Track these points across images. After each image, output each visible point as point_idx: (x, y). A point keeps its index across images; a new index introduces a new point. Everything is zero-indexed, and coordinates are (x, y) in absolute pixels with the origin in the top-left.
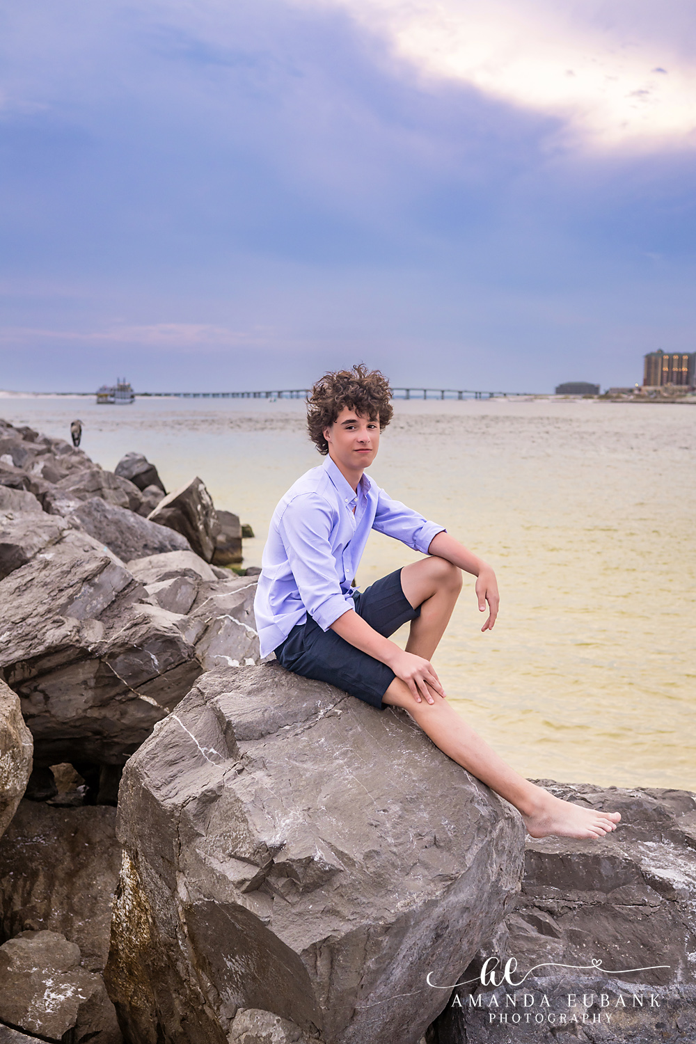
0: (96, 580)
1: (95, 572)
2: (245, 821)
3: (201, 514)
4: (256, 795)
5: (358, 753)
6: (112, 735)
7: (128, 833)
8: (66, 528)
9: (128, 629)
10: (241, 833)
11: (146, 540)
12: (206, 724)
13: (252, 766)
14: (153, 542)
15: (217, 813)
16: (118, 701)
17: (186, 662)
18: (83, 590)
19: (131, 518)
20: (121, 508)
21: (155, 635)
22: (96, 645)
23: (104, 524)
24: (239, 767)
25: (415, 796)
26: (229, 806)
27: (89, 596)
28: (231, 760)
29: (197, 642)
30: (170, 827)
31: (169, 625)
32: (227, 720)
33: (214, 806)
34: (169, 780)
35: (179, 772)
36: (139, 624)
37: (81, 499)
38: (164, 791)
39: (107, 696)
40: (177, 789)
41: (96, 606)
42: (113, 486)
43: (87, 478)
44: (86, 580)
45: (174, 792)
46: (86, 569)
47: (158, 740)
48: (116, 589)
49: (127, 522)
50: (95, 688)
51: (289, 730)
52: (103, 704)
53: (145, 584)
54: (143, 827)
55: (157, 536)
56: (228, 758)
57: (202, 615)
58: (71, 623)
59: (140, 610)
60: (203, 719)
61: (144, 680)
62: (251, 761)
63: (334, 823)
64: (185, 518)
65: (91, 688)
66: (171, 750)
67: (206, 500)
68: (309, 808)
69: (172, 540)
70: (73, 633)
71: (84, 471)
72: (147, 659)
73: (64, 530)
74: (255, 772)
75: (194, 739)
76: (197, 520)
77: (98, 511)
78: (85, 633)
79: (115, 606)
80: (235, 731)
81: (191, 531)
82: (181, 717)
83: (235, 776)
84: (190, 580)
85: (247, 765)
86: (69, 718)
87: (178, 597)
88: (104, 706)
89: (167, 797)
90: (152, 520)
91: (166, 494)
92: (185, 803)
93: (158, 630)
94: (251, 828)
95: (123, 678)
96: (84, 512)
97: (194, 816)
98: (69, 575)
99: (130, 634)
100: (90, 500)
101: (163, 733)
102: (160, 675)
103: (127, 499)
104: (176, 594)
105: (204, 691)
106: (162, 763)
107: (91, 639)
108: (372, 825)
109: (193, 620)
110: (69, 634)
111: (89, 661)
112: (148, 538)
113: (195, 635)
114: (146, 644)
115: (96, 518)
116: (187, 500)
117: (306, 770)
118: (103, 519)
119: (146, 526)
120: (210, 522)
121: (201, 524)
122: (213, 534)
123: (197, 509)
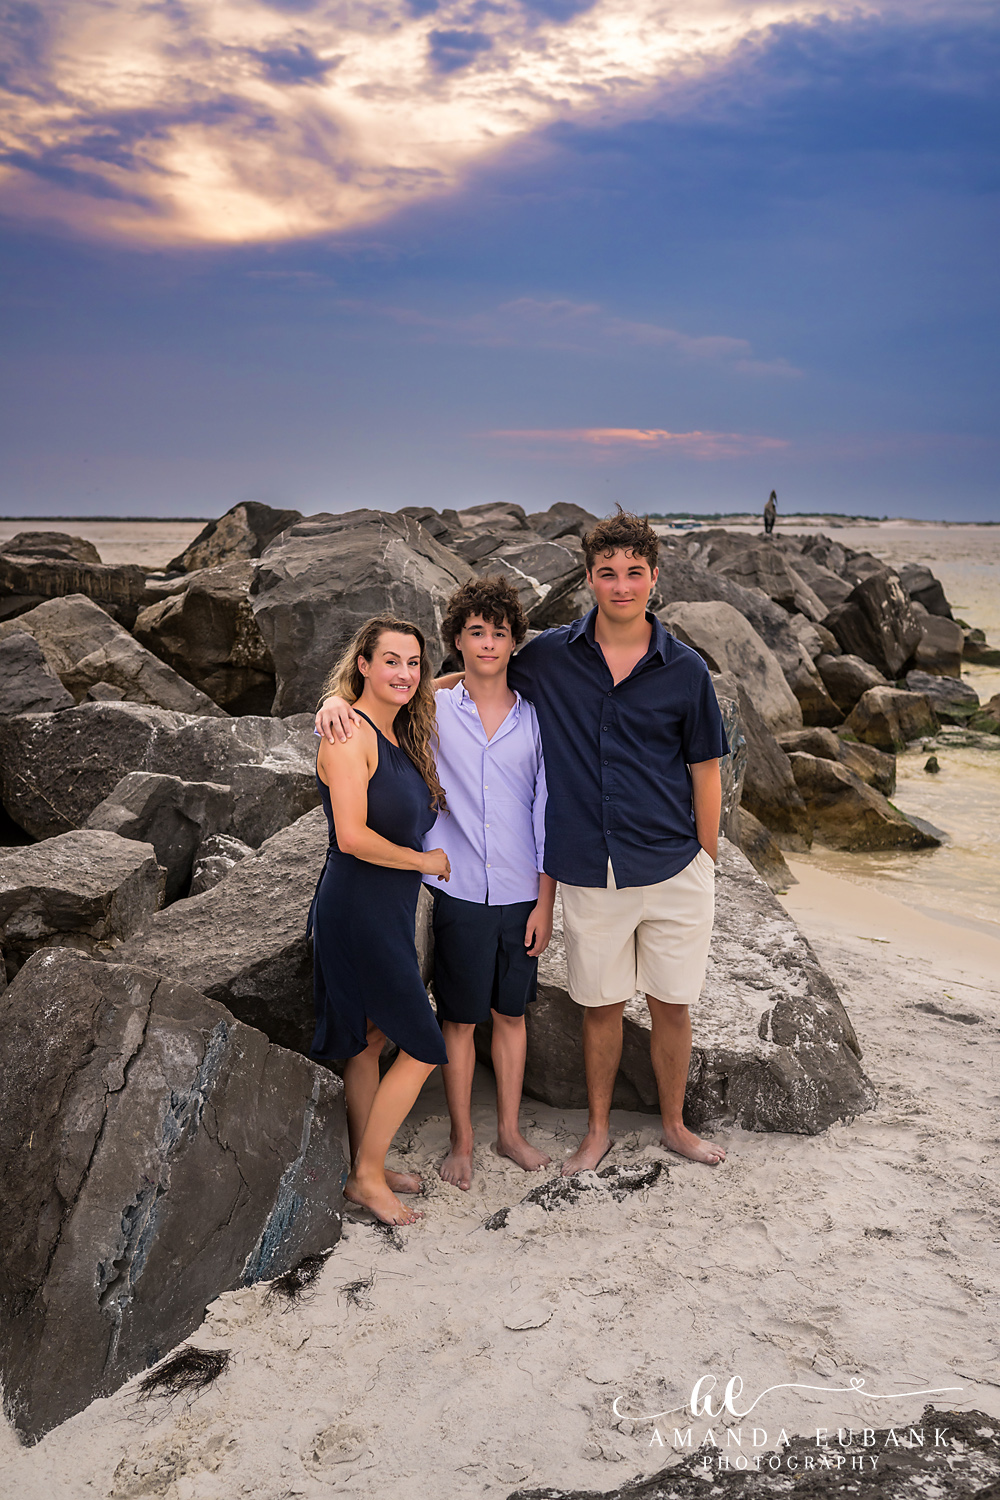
3: (886, 612)
64: (863, 617)
67: (898, 596)
76: (880, 619)
81: (870, 632)
116: (868, 594)
120: (902, 624)
121: (885, 625)
122: (907, 641)
123: (881, 606)
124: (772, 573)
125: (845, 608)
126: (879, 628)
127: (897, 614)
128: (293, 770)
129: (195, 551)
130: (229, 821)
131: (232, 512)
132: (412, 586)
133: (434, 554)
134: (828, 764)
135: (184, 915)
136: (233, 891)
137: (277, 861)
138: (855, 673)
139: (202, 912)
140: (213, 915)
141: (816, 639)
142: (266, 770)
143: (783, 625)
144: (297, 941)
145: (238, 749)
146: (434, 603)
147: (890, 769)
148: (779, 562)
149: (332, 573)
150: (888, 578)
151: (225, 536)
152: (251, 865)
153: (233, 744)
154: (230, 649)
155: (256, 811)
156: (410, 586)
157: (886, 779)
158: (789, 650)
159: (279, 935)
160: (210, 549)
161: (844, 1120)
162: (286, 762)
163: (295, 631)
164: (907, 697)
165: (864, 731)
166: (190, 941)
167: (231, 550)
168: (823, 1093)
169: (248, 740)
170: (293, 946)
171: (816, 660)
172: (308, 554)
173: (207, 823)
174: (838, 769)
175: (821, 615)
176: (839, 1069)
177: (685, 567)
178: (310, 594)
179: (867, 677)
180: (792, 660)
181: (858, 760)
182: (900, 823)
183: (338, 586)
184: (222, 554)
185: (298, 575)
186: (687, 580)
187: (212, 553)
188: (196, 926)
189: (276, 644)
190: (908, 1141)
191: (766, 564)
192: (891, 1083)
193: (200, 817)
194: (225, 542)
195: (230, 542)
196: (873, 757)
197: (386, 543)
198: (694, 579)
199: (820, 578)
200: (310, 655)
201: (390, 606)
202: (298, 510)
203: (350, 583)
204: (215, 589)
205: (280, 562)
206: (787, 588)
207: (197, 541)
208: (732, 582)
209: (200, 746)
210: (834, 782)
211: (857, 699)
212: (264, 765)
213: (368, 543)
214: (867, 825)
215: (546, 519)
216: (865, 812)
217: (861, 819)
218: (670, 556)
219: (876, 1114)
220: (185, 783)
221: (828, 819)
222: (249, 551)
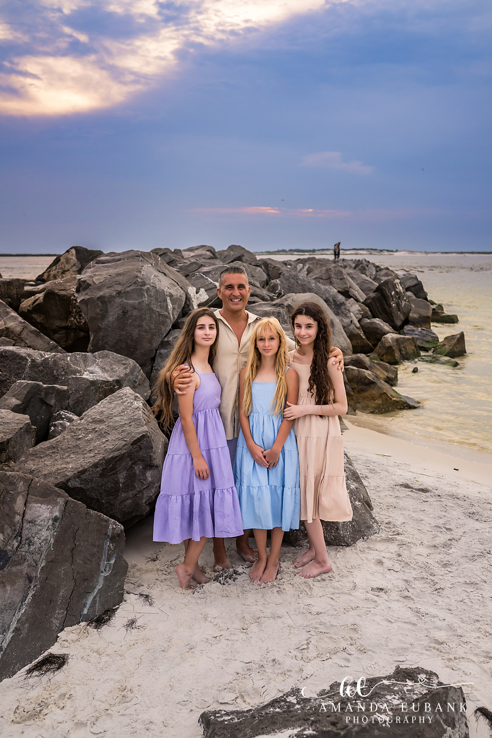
3: (395, 298)
64: (383, 299)
71: (323, 268)
76: (391, 301)
116: (385, 288)
120: (402, 303)
121: (393, 303)
122: (404, 311)
123: (391, 294)
124: (338, 279)
125: (374, 296)
126: (391, 305)
127: (399, 298)
128: (98, 378)
129: (50, 271)
130: (67, 404)
131: (68, 251)
132: (156, 287)
133: (167, 272)
134: (364, 372)
135: (44, 449)
136: (69, 437)
137: (90, 422)
138: (379, 327)
139: (54, 448)
140: (59, 449)
141: (359, 310)
142: (85, 379)
143: (343, 304)
144: (100, 460)
145: (71, 369)
146: (167, 296)
147: (395, 374)
148: (341, 273)
149: (116, 281)
150: (394, 280)
151: (65, 263)
152: (78, 424)
153: (68, 366)
154: (67, 319)
155: (80, 399)
156: (154, 287)
157: (392, 378)
158: (346, 316)
159: (91, 457)
160: (57, 270)
161: (363, 539)
162: (95, 374)
163: (98, 310)
164: (404, 338)
165: (383, 356)
166: (48, 461)
167: (68, 270)
168: (354, 526)
169: (76, 364)
170: (98, 462)
171: (359, 321)
172: (104, 272)
173: (56, 405)
174: (368, 374)
175: (363, 299)
176: (361, 515)
177: (295, 276)
178: (105, 292)
179: (384, 329)
180: (347, 321)
181: (379, 369)
182: (398, 400)
183: (119, 288)
184: (64, 272)
185: (99, 283)
186: (295, 282)
187: (58, 272)
188: (51, 454)
189: (89, 317)
190: (393, 547)
191: (334, 274)
192: (387, 521)
193: (52, 402)
194: (65, 267)
195: (67, 267)
196: (387, 368)
197: (143, 266)
198: (299, 282)
199: (362, 280)
200: (106, 322)
201: (145, 298)
202: (101, 250)
203: (125, 286)
204: (59, 290)
205: (90, 277)
206: (345, 286)
207: (51, 266)
208: (318, 283)
209: (52, 367)
210: (367, 380)
211: (379, 340)
212: (84, 376)
213: (134, 267)
214: (383, 401)
215: (226, 253)
216: (381, 394)
217: (379, 398)
218: (287, 271)
219: (379, 535)
220: (45, 386)
221: (364, 398)
222: (77, 271)
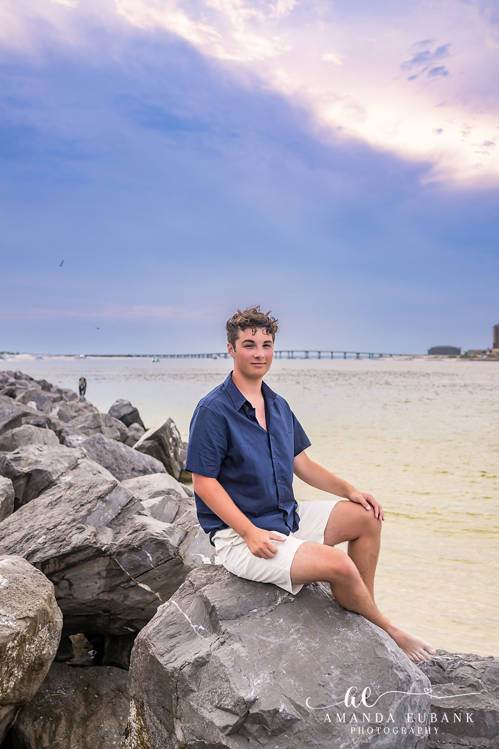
0: (107, 498)
1: (106, 492)
2: (228, 681)
3: (172, 445)
4: (235, 661)
5: (307, 630)
6: (118, 613)
7: (137, 689)
8: (80, 457)
9: (130, 534)
10: (225, 690)
11: (134, 465)
12: (196, 607)
13: (232, 640)
14: (139, 466)
15: (206, 675)
16: (123, 587)
17: (172, 559)
18: (98, 505)
19: (123, 448)
20: (116, 441)
21: (150, 538)
22: (108, 546)
23: (104, 453)
24: (222, 640)
25: (350, 664)
26: (215, 670)
27: (102, 510)
28: (215, 634)
29: (180, 544)
30: (170, 685)
31: (160, 531)
32: (212, 605)
33: (204, 669)
34: (170, 649)
35: (177, 643)
36: (138, 530)
37: (87, 434)
38: (166, 657)
39: (114, 584)
40: (176, 656)
41: (107, 517)
42: (108, 425)
43: (90, 418)
44: (100, 498)
45: (173, 659)
46: (100, 489)
47: (161, 619)
48: (121, 504)
49: (120, 452)
50: (106, 577)
51: (256, 613)
52: (111, 590)
53: (141, 500)
54: (149, 684)
55: (141, 462)
56: (212, 633)
57: (183, 524)
58: (90, 529)
59: (139, 520)
60: (194, 604)
61: (142, 572)
62: (230, 636)
63: (293, 683)
64: (161, 448)
65: (103, 578)
66: (171, 627)
67: (176, 435)
68: (274, 672)
69: (152, 465)
70: (91, 537)
71: (88, 414)
72: (144, 557)
73: (79, 458)
74: (233, 644)
75: (188, 618)
76: (169, 449)
77: (100, 444)
78: (100, 537)
79: (121, 516)
80: (218, 613)
81: (164, 457)
82: (178, 602)
83: (219, 646)
84: (174, 497)
85: (227, 639)
86: (86, 600)
87: (165, 510)
88: (112, 591)
89: (169, 662)
90: (137, 449)
91: (146, 430)
92: (183, 666)
93: (152, 535)
94: (232, 686)
95: (127, 571)
96: (90, 444)
97: (189, 676)
98: (88, 494)
99: (133, 537)
100: (94, 436)
101: (165, 614)
102: (153, 568)
103: (119, 434)
104: (164, 508)
105: (194, 583)
106: (165, 636)
107: (105, 542)
108: (320, 685)
109: (177, 527)
110: (89, 537)
111: (102, 558)
112: (135, 463)
113: (178, 539)
114: (144, 545)
115: (98, 449)
116: (162, 435)
117: (270, 643)
118: (103, 449)
119: (134, 454)
120: (178, 450)
121: (172, 452)
123: (170, 443)
126: (169, 453)
127: (176, 445)
